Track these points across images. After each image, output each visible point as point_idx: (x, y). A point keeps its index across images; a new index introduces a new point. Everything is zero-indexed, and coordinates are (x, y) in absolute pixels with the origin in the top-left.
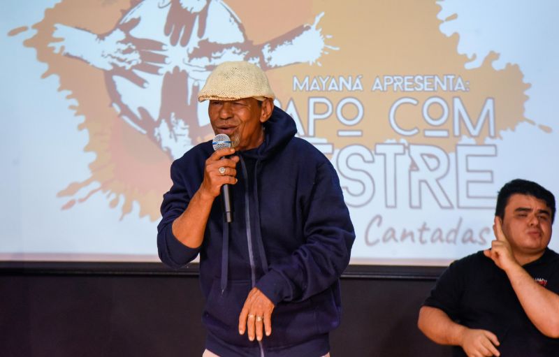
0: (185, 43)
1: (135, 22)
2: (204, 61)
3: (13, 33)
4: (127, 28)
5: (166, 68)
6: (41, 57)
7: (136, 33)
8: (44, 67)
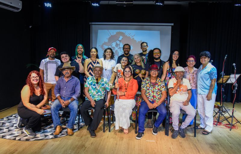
0: (117, 47)
1: (112, 45)
2: (119, 49)
3: (99, 46)
4: (111, 45)
5: (115, 50)
6: (102, 49)
7: (112, 46)
8: (102, 50)
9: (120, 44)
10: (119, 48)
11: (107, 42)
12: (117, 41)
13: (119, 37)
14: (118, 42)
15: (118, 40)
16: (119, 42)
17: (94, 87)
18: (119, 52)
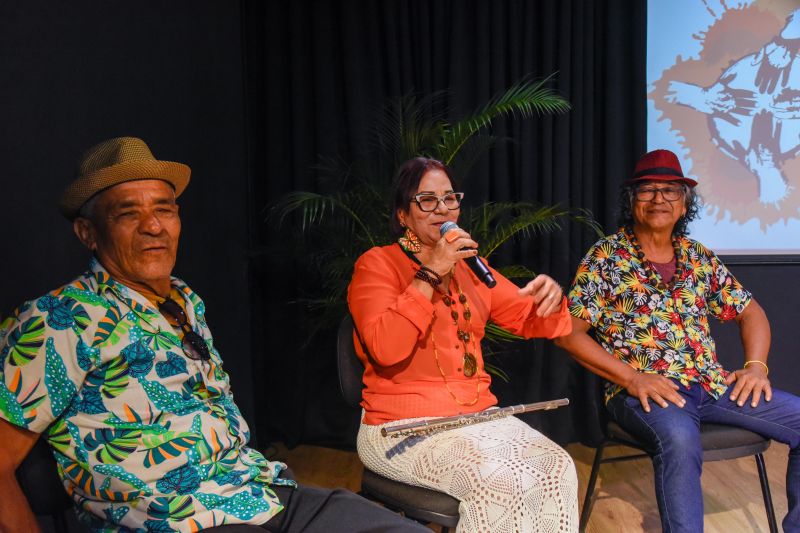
0: (771, 91)
1: (732, 77)
2: (786, 104)
4: (726, 81)
5: (755, 111)
7: (733, 85)
9: (788, 69)
10: (780, 99)
11: (697, 57)
12: (769, 48)
13: (789, 20)
14: (778, 57)
15: (779, 41)
16: (781, 50)
17: (174, 384)
18: (779, 126)
